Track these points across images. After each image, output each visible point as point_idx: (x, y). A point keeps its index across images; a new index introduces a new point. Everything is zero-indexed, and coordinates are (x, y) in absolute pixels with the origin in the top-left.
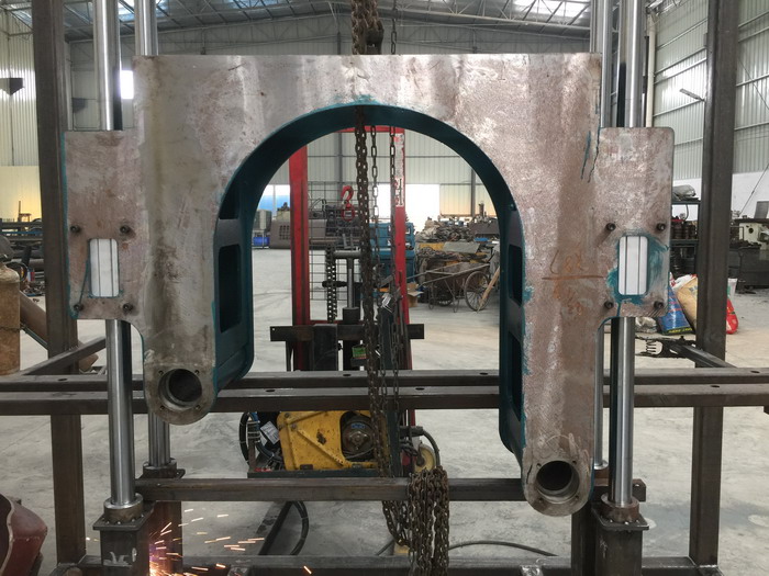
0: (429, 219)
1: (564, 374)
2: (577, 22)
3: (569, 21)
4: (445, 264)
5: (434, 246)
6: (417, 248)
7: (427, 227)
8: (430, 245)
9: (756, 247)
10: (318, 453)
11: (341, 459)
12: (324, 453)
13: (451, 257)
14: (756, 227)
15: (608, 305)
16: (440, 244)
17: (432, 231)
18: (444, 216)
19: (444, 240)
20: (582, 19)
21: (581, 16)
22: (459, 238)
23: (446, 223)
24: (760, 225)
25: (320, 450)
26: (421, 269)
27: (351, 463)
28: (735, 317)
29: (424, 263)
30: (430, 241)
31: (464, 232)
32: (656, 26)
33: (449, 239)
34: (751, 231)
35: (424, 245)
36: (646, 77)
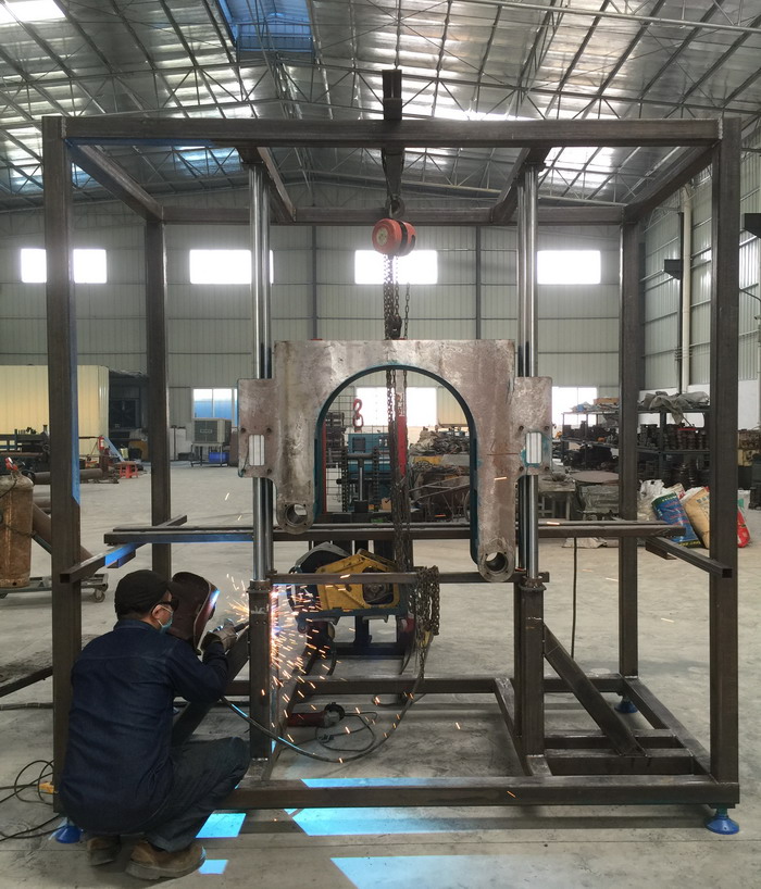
0: (425, 429)
1: (499, 506)
2: (599, 194)
3: (590, 193)
4: (443, 478)
5: (431, 459)
6: (412, 461)
7: (422, 438)
8: (427, 458)
10: (346, 598)
11: (363, 603)
12: (351, 598)
13: (449, 471)
15: (521, 469)
16: (438, 457)
17: (428, 442)
18: (443, 426)
19: (442, 453)
20: (605, 191)
21: (604, 188)
22: (459, 450)
23: (444, 433)
25: (347, 596)
26: (417, 484)
27: (370, 606)
28: (746, 530)
29: (420, 478)
30: (426, 454)
31: (465, 443)
32: (692, 202)
33: (448, 451)
35: (420, 458)
36: (681, 261)
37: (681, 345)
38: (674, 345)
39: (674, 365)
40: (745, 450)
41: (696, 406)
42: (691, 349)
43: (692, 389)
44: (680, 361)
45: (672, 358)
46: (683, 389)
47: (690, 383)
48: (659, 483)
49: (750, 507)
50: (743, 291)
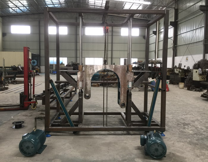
3: (137, 16)
6: (99, 73)
8: (102, 73)
9: (178, 74)
14: (178, 69)
24: (179, 69)
26: (100, 78)
28: (168, 88)
34: (177, 70)
36: (156, 31)
37: (156, 49)
38: (154, 50)
39: (154, 54)
40: (169, 72)
41: (159, 63)
42: (158, 51)
43: (158, 59)
44: (156, 53)
45: (154, 52)
46: (156, 59)
47: (158, 58)
48: (151, 78)
49: (169, 84)
50: (170, 38)
